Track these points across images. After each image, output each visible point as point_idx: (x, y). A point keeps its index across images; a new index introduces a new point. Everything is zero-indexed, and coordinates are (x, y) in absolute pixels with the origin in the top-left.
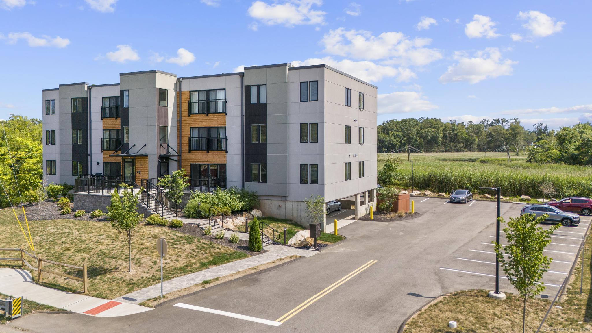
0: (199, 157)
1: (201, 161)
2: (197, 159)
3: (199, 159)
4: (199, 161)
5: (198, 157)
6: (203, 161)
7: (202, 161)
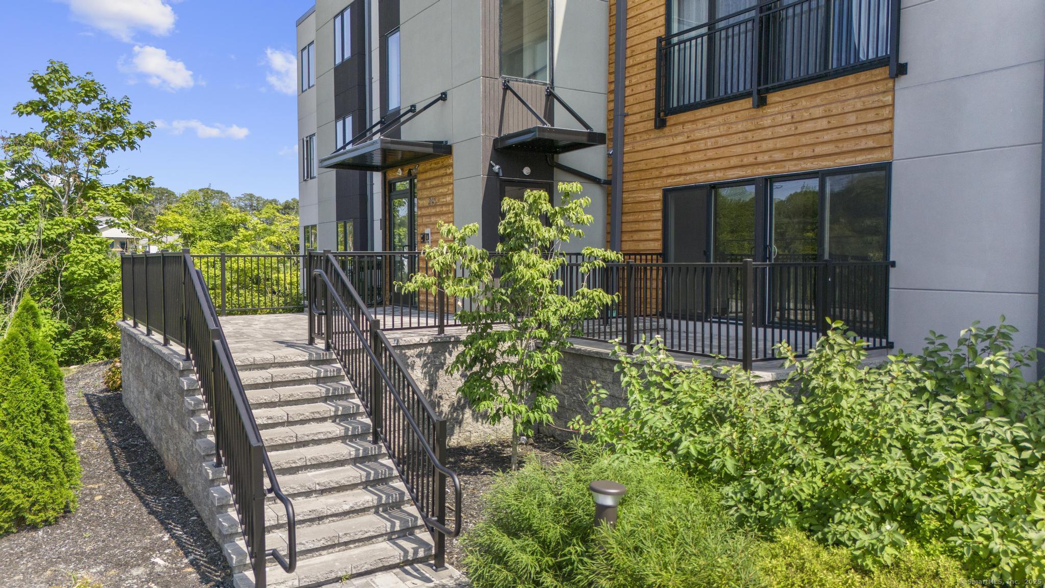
0: (710, 143)
1: (717, 164)
2: (699, 156)
3: (711, 154)
4: (709, 165)
5: (702, 145)
6: (734, 161)
7: (724, 163)
